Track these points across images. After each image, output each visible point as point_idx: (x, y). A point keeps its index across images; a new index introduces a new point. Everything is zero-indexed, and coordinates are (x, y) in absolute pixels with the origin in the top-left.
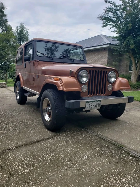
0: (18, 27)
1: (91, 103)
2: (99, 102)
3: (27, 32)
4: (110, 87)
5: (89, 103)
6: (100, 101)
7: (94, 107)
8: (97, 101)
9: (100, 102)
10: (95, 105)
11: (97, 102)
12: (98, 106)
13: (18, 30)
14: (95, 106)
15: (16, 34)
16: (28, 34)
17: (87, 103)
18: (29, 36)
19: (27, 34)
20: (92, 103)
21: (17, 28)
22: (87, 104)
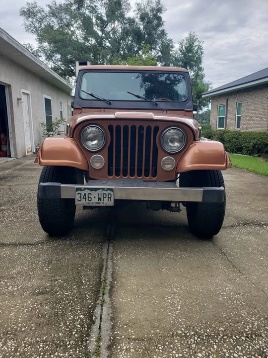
0: (183, 40)
1: (87, 192)
2: (109, 192)
3: (200, 48)
4: (166, 164)
5: (83, 193)
6: (112, 190)
7: (97, 201)
8: (103, 189)
9: (111, 193)
10: (100, 197)
11: (105, 192)
12: (106, 199)
13: (184, 47)
14: (99, 199)
15: (179, 55)
16: (202, 51)
17: (79, 192)
18: (203, 55)
19: (199, 52)
20: (91, 192)
21: (181, 44)
22: (77, 192)
